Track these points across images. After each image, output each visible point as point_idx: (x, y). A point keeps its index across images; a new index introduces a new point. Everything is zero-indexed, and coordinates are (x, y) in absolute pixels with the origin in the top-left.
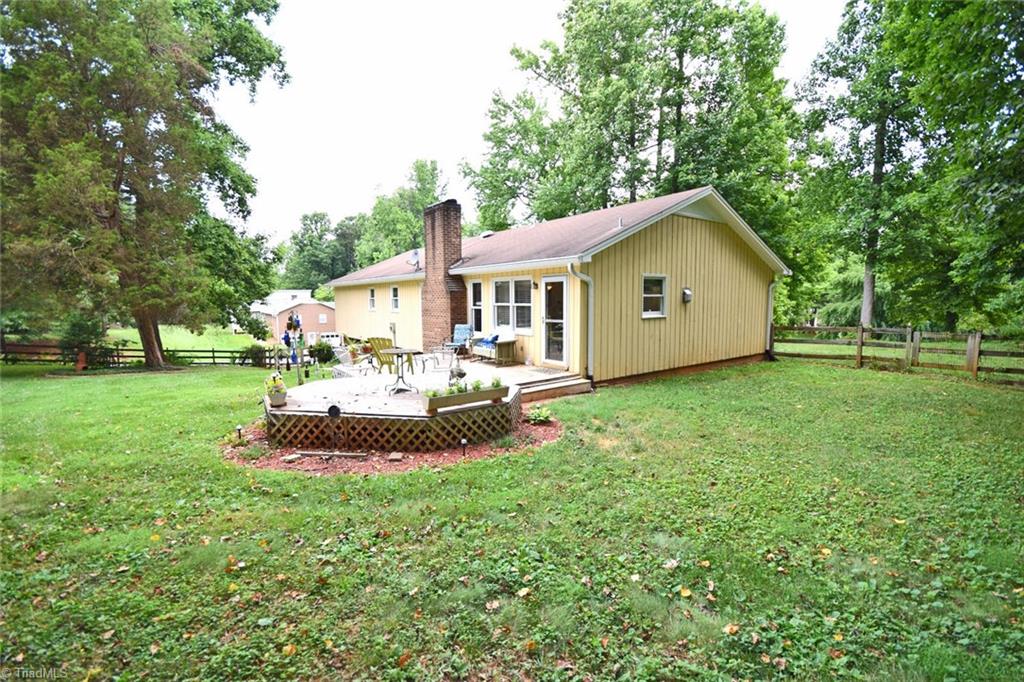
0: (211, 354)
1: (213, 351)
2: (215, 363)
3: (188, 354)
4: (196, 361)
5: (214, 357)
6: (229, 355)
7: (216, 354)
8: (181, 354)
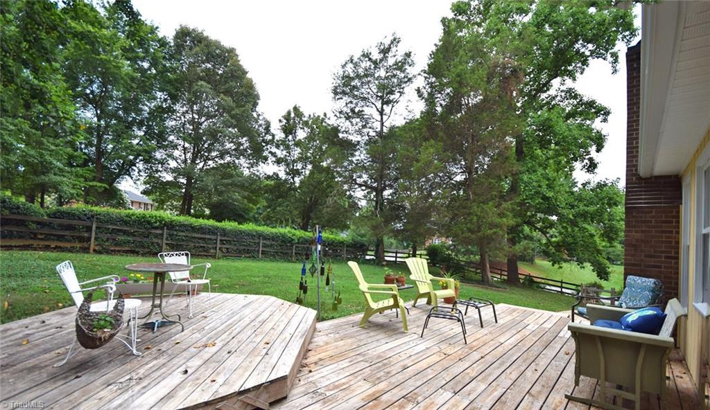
0: (559, 284)
1: (562, 282)
2: (562, 292)
3: (543, 281)
4: (548, 287)
5: (561, 287)
6: (574, 287)
7: (564, 285)
8: (539, 280)
